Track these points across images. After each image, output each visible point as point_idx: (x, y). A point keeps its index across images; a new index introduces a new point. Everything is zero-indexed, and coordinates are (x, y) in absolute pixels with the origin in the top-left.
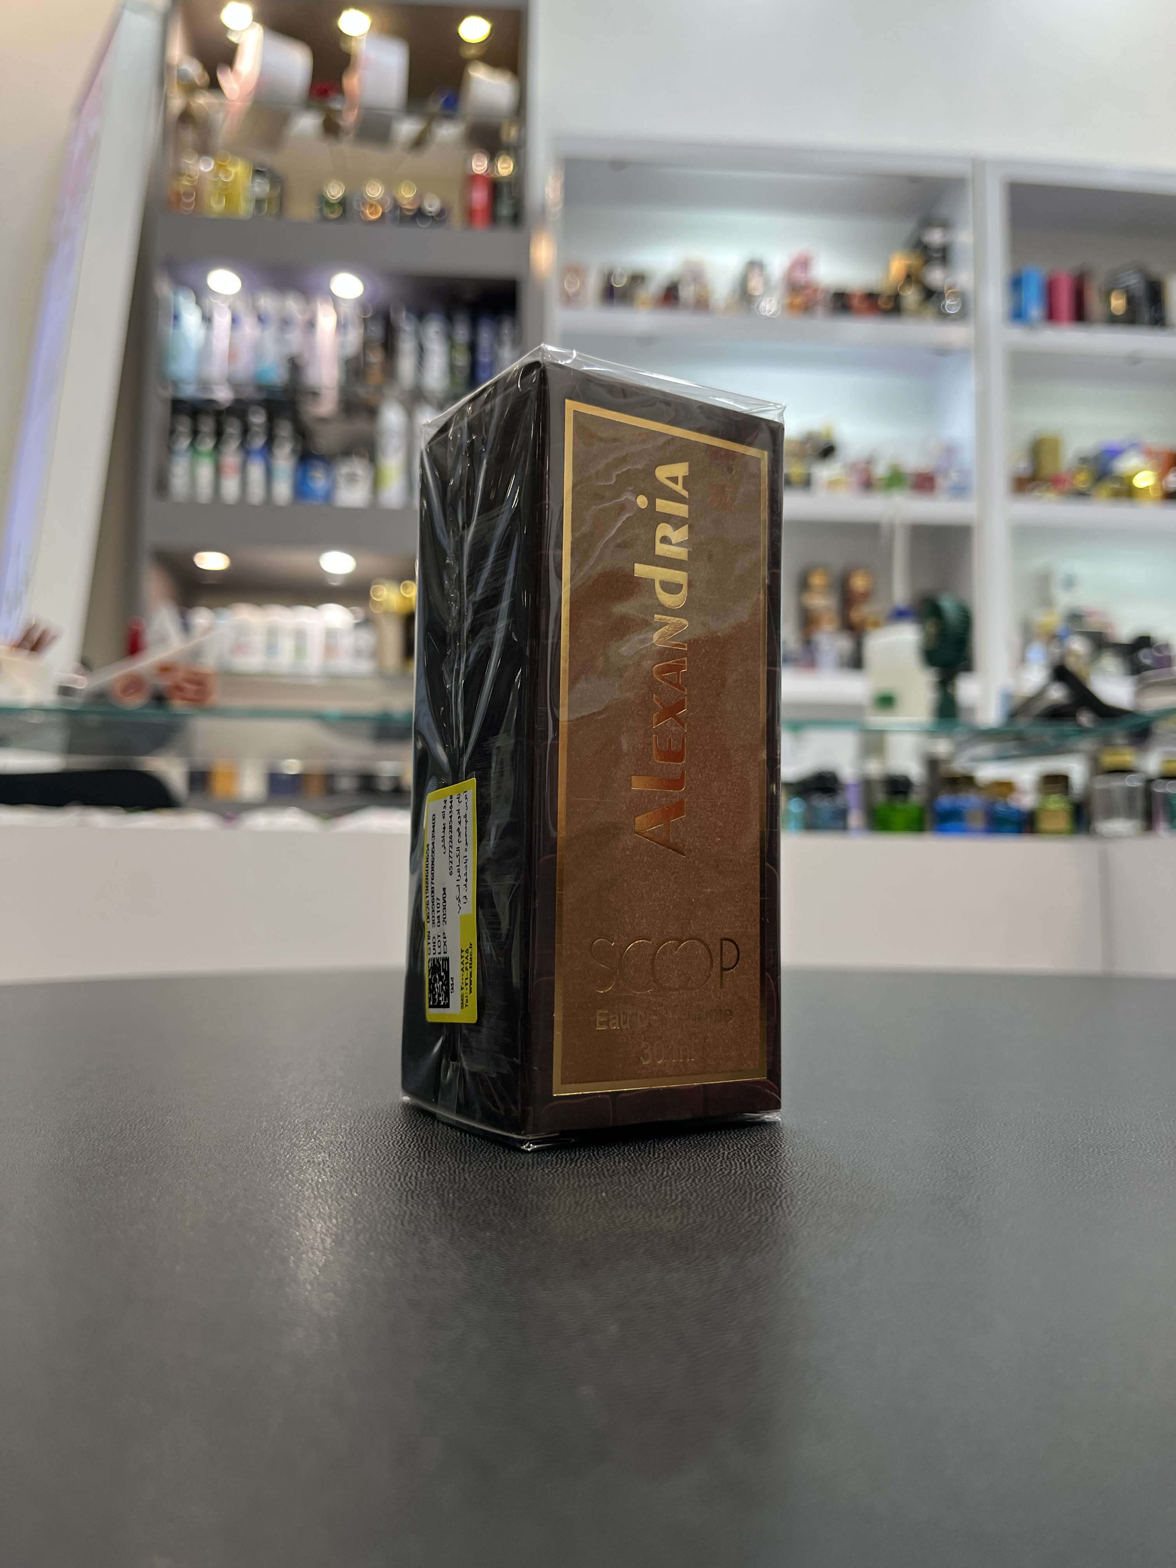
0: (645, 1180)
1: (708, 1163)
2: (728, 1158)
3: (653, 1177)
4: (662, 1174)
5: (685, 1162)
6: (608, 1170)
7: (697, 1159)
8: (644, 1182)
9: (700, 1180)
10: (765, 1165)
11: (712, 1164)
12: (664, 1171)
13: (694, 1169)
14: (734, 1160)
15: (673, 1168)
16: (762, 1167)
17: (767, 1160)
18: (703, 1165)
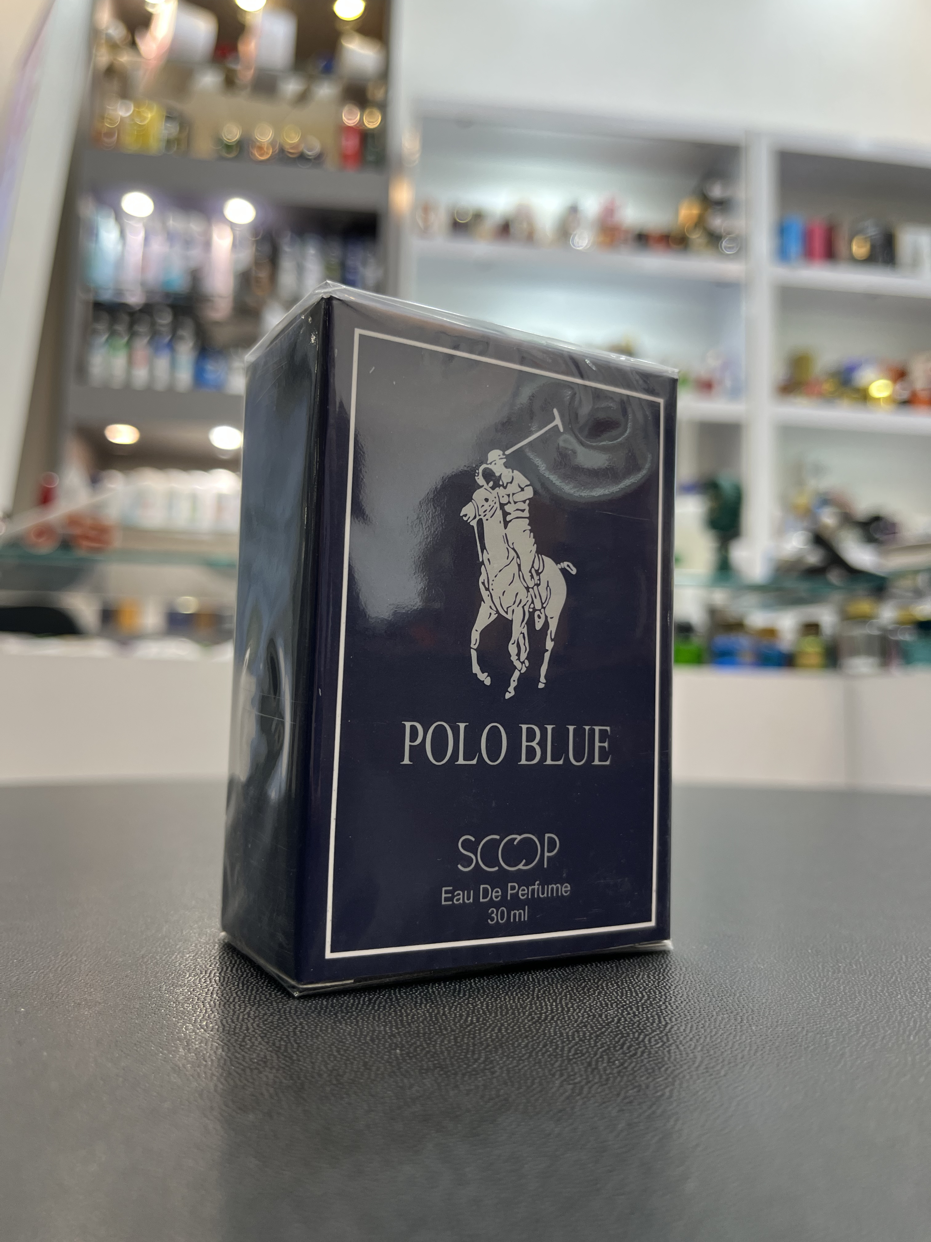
0: (446, 1029)
1: (516, 1005)
2: (538, 997)
3: (455, 1025)
4: (466, 1020)
5: (492, 1003)
6: (407, 1015)
7: (505, 999)
8: (445, 1032)
9: (507, 1029)
10: (578, 1007)
11: (521, 1005)
12: (468, 1015)
13: (501, 1013)
14: (544, 1000)
15: (478, 1011)
16: (575, 1010)
17: (580, 1000)
18: (511, 1007)
